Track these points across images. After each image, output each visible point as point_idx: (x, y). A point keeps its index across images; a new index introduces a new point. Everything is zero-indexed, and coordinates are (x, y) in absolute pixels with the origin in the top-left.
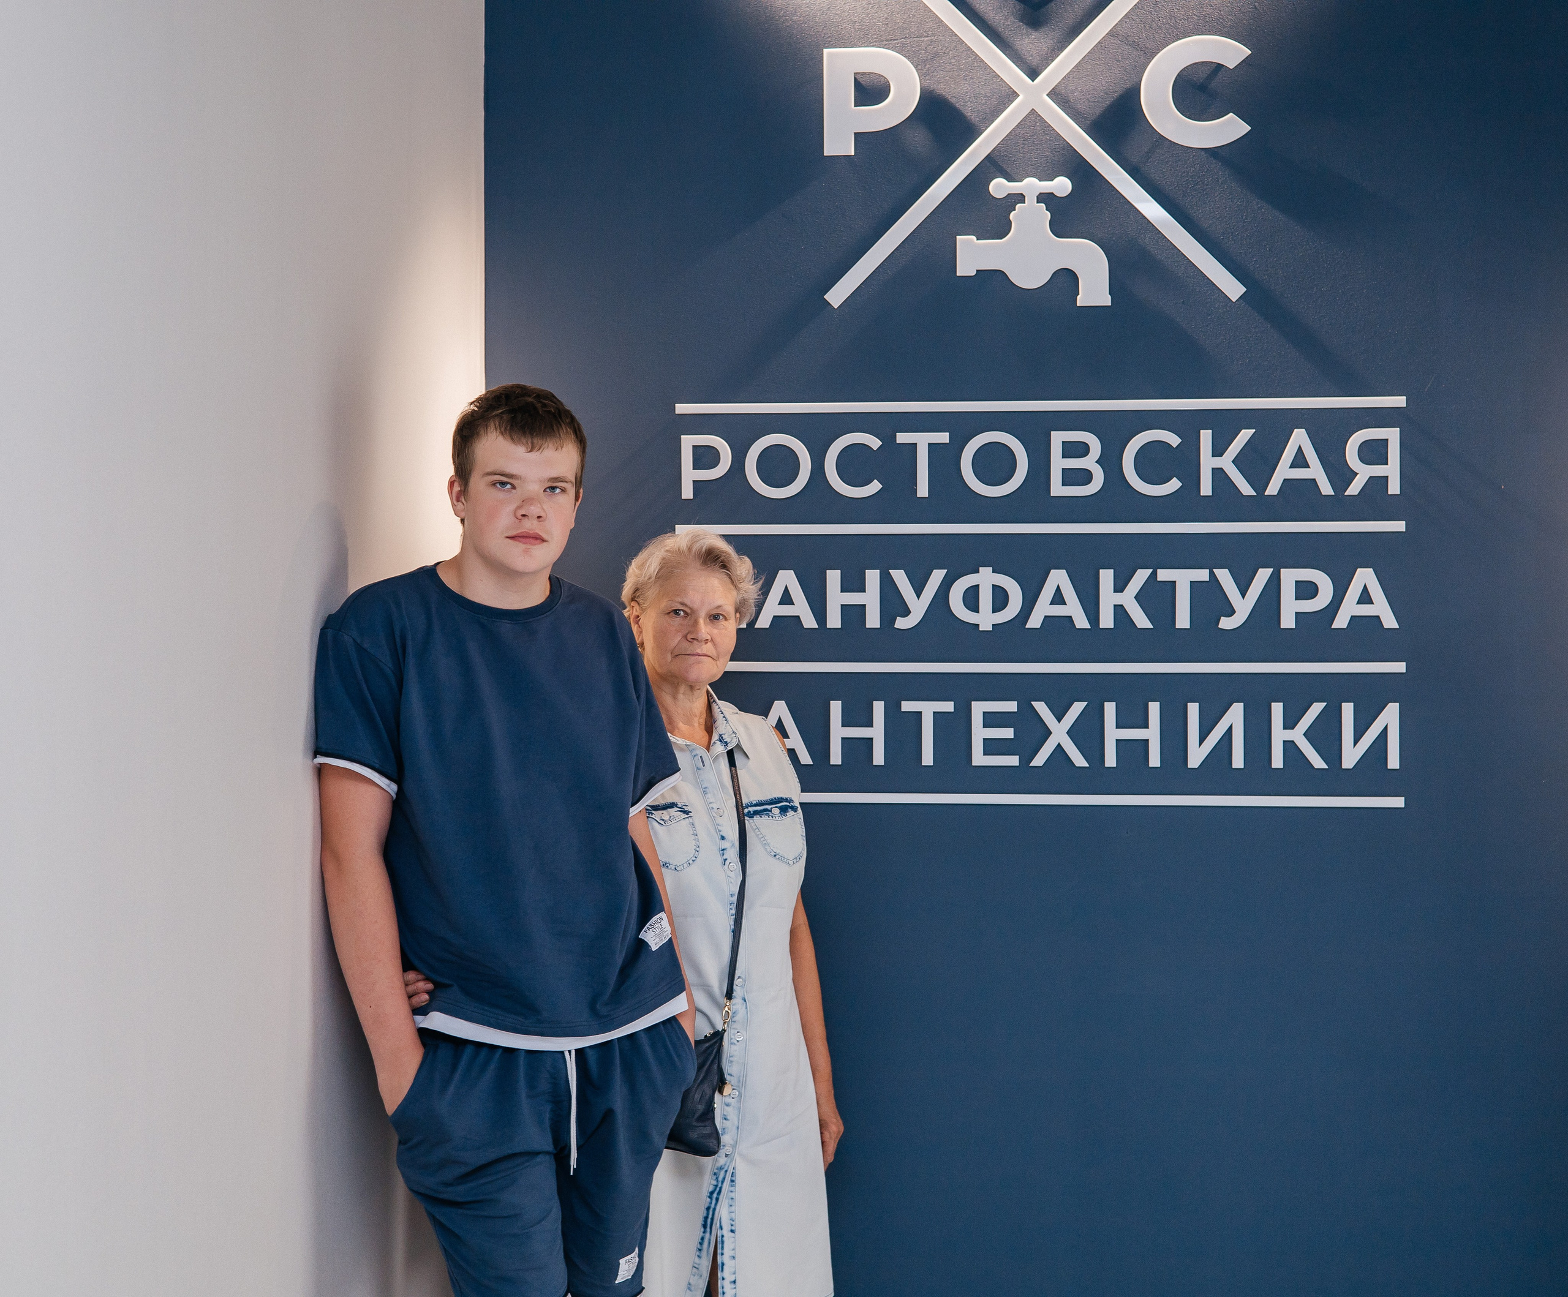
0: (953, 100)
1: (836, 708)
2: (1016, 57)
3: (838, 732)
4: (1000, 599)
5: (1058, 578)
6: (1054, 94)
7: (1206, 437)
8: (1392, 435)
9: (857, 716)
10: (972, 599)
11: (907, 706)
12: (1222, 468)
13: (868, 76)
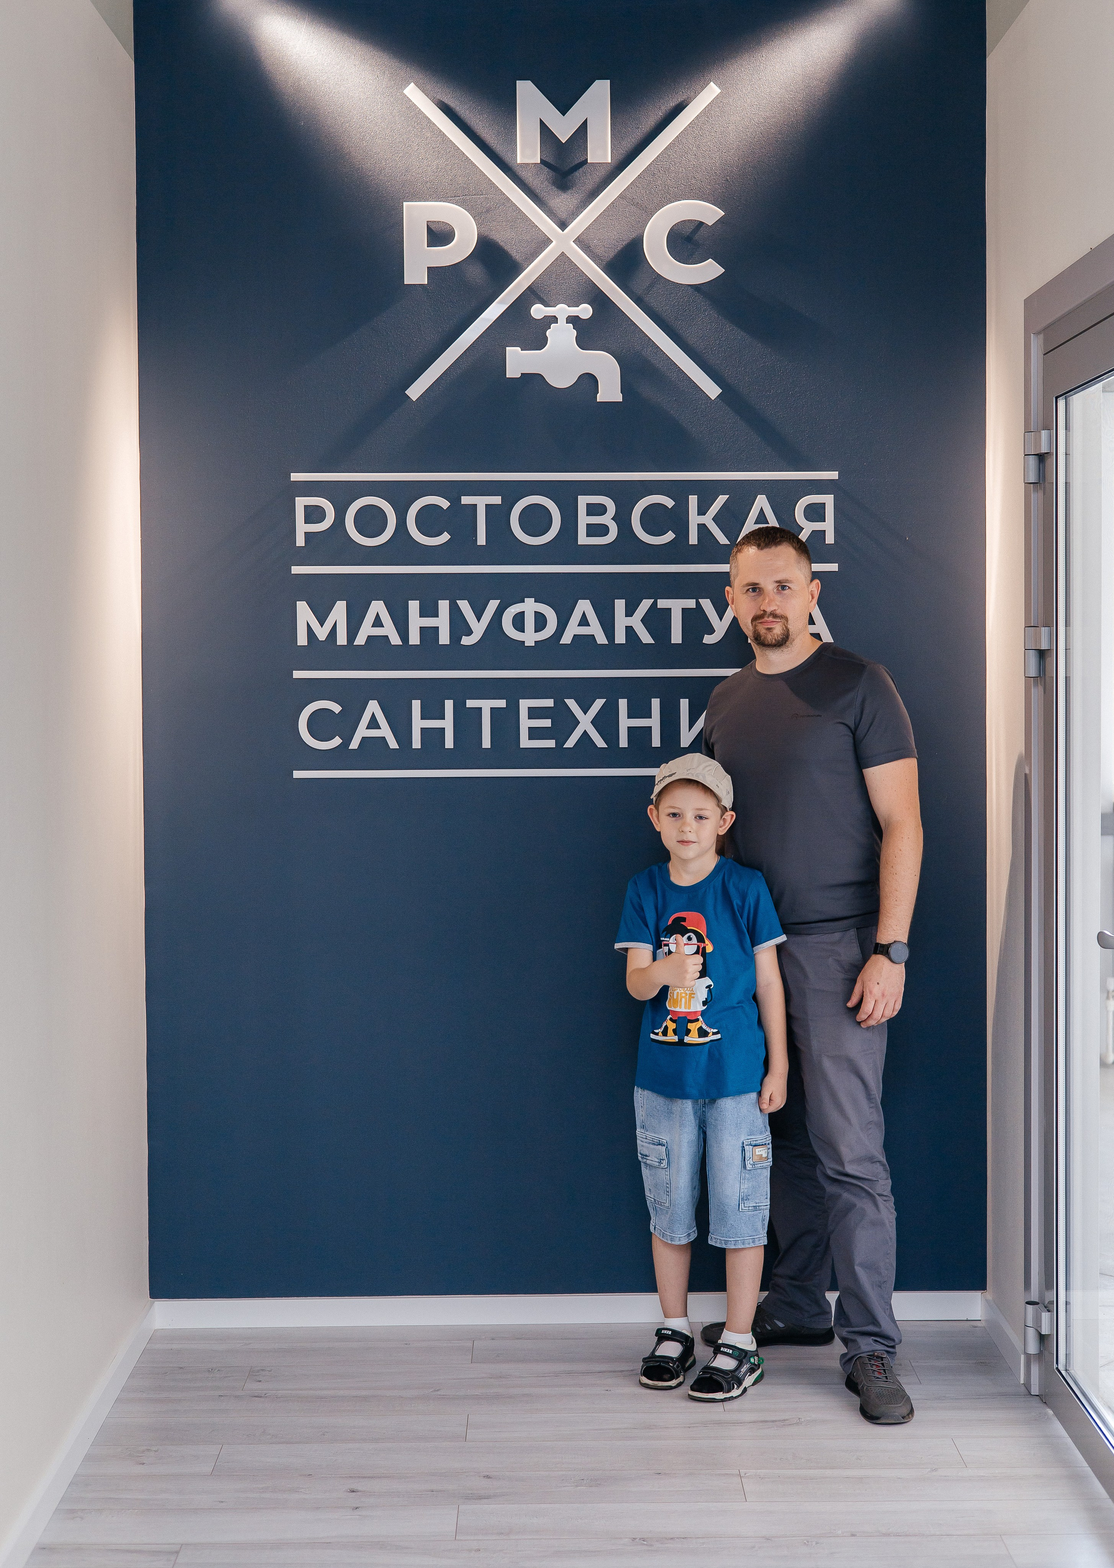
0: (502, 244)
1: (416, 705)
2: (550, 213)
3: (418, 724)
4: (540, 622)
5: (584, 606)
6: (579, 241)
7: (693, 500)
8: (828, 500)
9: (433, 711)
10: (519, 622)
11: (471, 703)
12: (705, 524)
13: (437, 224)
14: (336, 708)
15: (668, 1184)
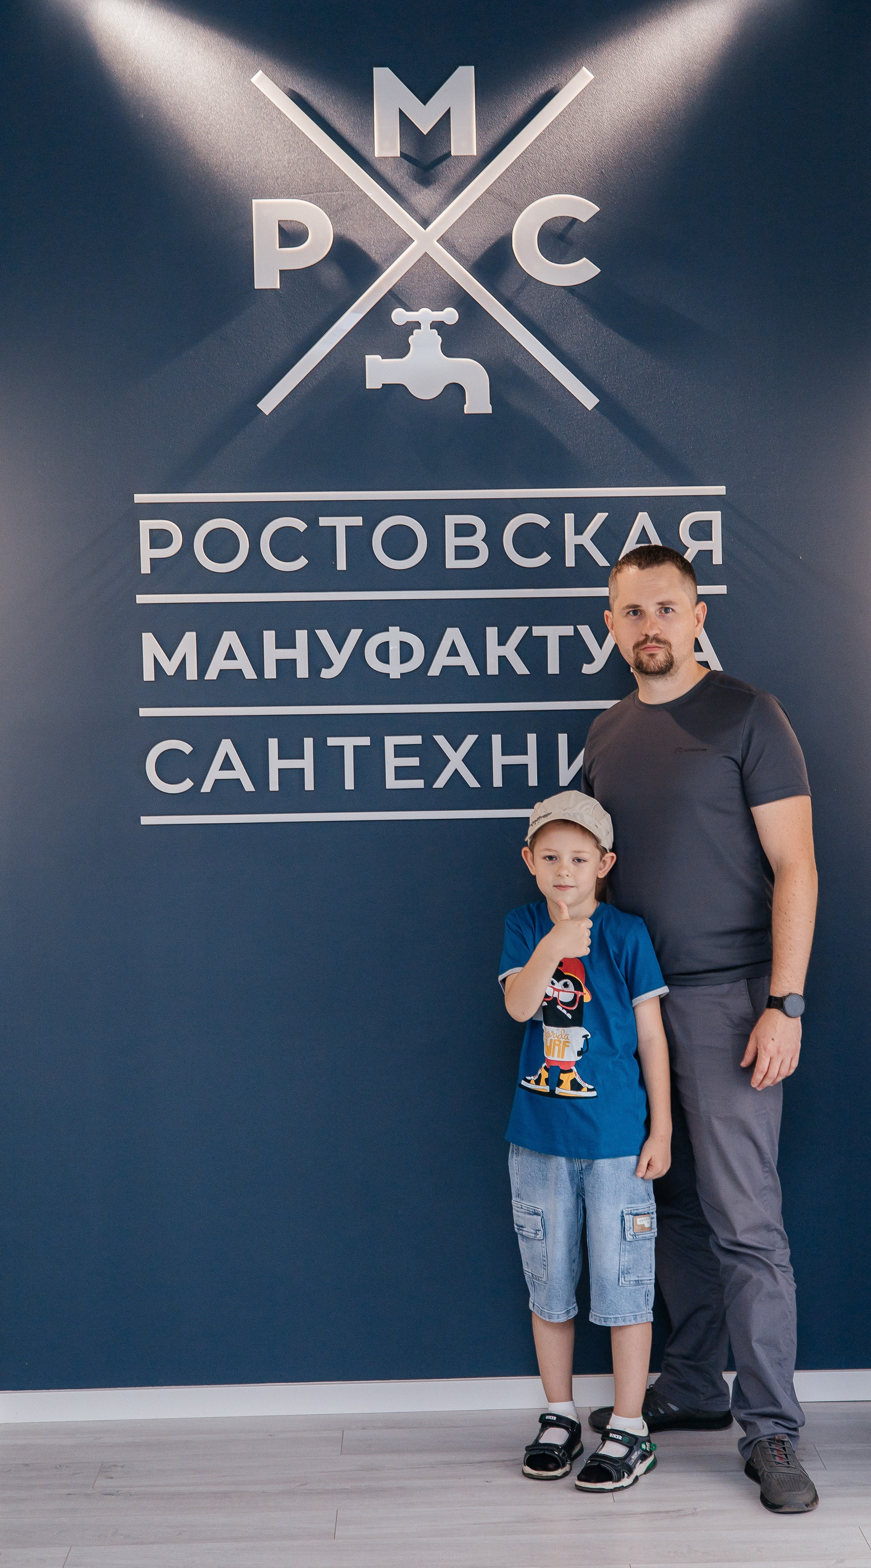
0: (360, 244)
1: (273, 744)
2: (411, 210)
3: (275, 764)
4: (406, 652)
5: (453, 635)
7: (569, 519)
8: (715, 517)
9: (291, 750)
10: (383, 653)
11: (332, 741)
12: (582, 545)
13: (290, 223)
14: (187, 748)
15: (545, 1257)
